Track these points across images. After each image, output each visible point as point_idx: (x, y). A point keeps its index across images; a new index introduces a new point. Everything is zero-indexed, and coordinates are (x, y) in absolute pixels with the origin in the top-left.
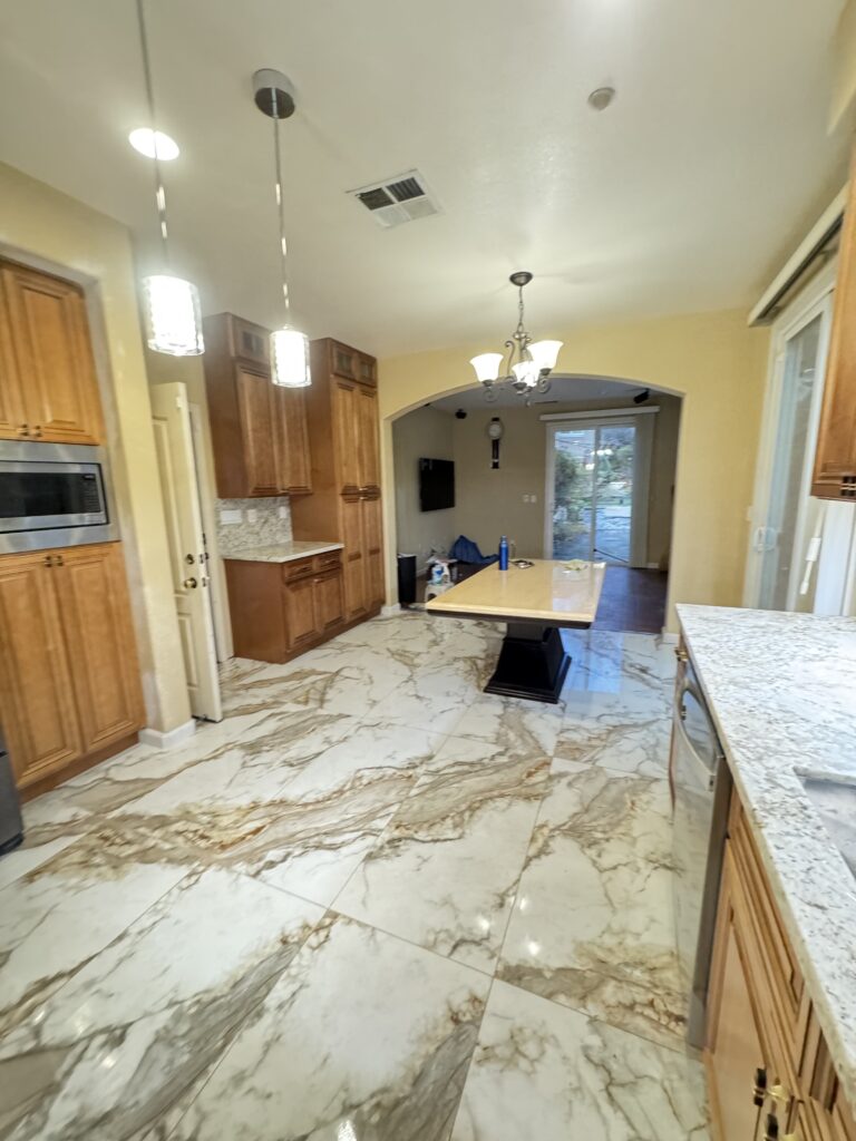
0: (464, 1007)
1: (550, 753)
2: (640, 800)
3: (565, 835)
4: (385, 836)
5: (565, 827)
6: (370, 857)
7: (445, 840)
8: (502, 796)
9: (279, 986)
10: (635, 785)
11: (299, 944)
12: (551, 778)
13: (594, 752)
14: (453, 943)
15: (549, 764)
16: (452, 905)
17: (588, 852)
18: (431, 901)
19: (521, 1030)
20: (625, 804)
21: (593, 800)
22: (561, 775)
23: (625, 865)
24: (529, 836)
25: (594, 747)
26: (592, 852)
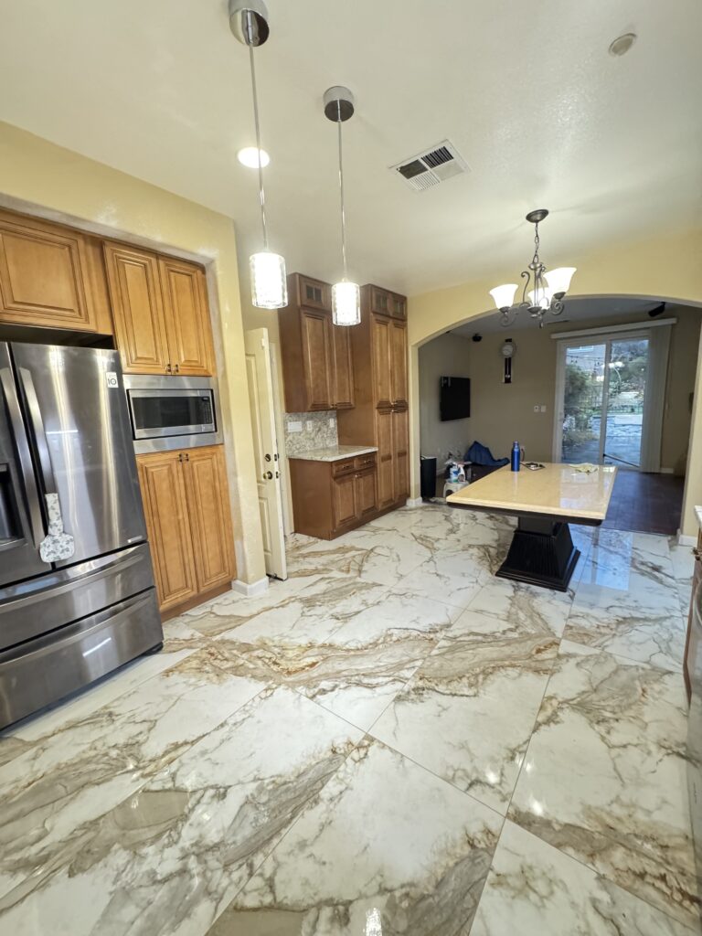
0: (479, 836)
1: (559, 635)
2: (652, 689)
3: (573, 708)
4: (411, 684)
5: (575, 702)
6: (399, 699)
7: (462, 696)
8: (513, 666)
9: (330, 783)
10: (647, 675)
11: (345, 755)
12: (559, 656)
13: (602, 640)
14: (469, 782)
15: (558, 644)
16: (469, 750)
17: (596, 727)
18: (450, 743)
19: (531, 868)
20: (636, 690)
21: (602, 682)
22: (569, 656)
23: (636, 746)
24: (539, 705)
25: (604, 635)
26: (602, 729)
